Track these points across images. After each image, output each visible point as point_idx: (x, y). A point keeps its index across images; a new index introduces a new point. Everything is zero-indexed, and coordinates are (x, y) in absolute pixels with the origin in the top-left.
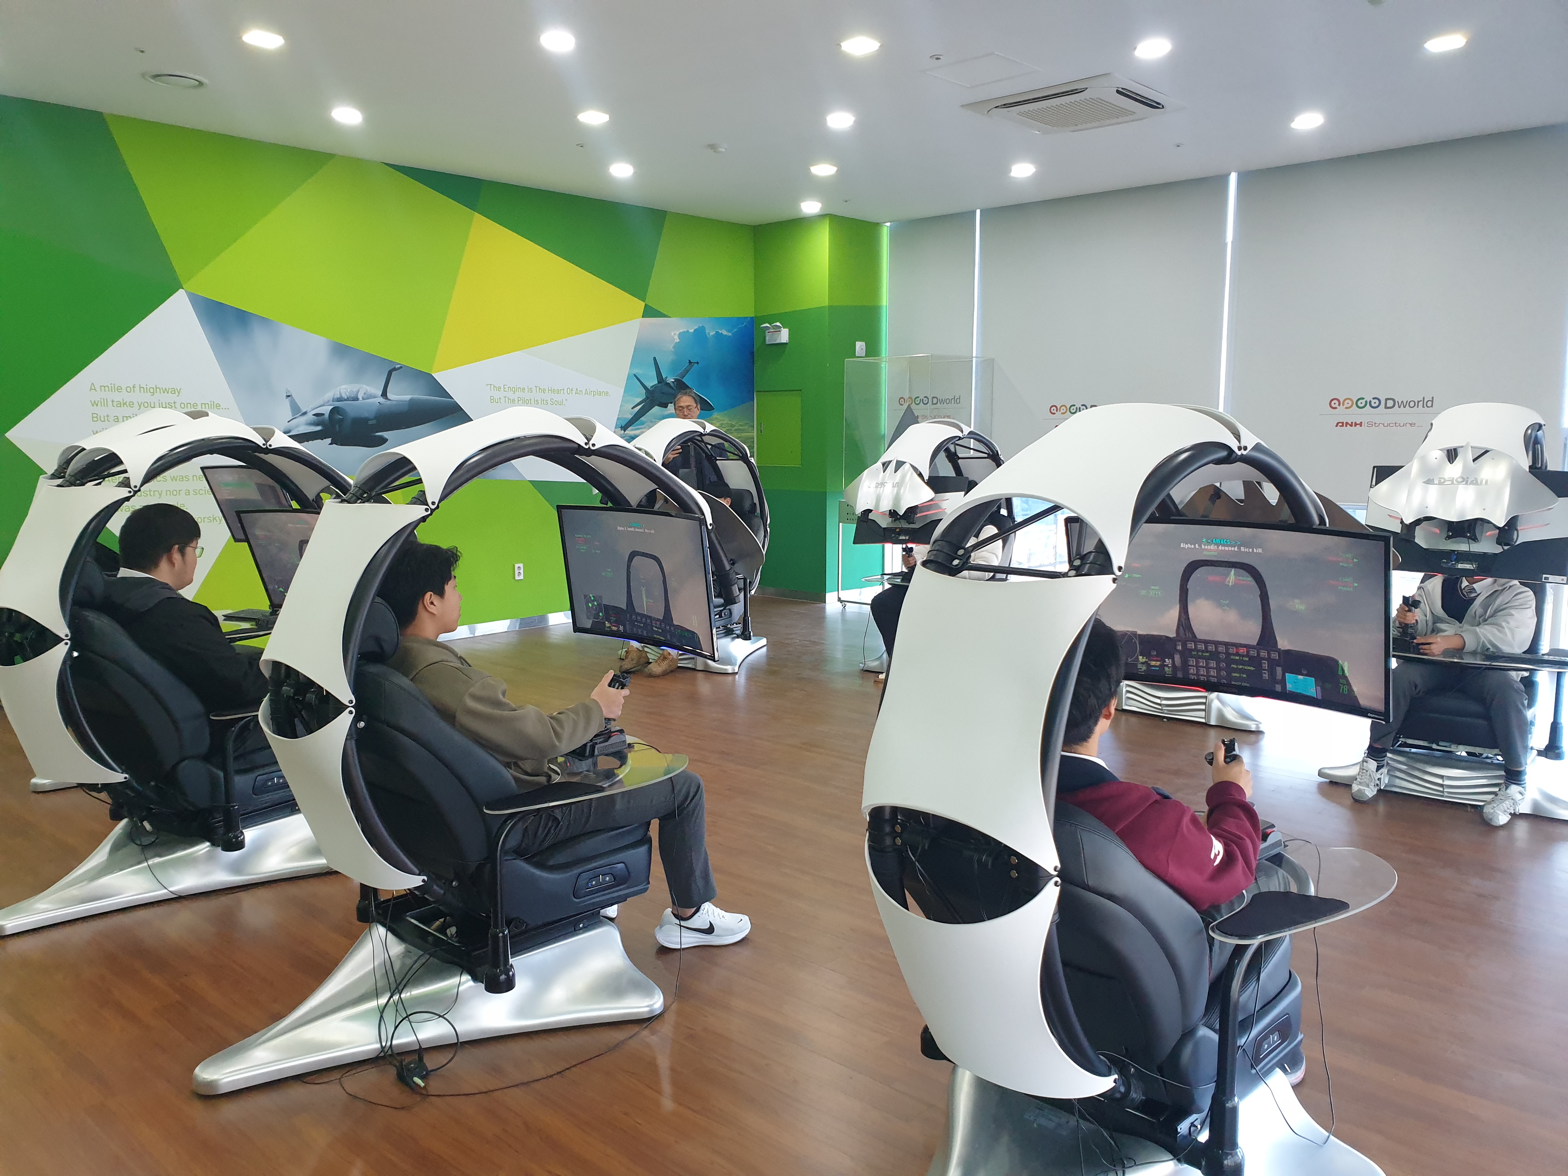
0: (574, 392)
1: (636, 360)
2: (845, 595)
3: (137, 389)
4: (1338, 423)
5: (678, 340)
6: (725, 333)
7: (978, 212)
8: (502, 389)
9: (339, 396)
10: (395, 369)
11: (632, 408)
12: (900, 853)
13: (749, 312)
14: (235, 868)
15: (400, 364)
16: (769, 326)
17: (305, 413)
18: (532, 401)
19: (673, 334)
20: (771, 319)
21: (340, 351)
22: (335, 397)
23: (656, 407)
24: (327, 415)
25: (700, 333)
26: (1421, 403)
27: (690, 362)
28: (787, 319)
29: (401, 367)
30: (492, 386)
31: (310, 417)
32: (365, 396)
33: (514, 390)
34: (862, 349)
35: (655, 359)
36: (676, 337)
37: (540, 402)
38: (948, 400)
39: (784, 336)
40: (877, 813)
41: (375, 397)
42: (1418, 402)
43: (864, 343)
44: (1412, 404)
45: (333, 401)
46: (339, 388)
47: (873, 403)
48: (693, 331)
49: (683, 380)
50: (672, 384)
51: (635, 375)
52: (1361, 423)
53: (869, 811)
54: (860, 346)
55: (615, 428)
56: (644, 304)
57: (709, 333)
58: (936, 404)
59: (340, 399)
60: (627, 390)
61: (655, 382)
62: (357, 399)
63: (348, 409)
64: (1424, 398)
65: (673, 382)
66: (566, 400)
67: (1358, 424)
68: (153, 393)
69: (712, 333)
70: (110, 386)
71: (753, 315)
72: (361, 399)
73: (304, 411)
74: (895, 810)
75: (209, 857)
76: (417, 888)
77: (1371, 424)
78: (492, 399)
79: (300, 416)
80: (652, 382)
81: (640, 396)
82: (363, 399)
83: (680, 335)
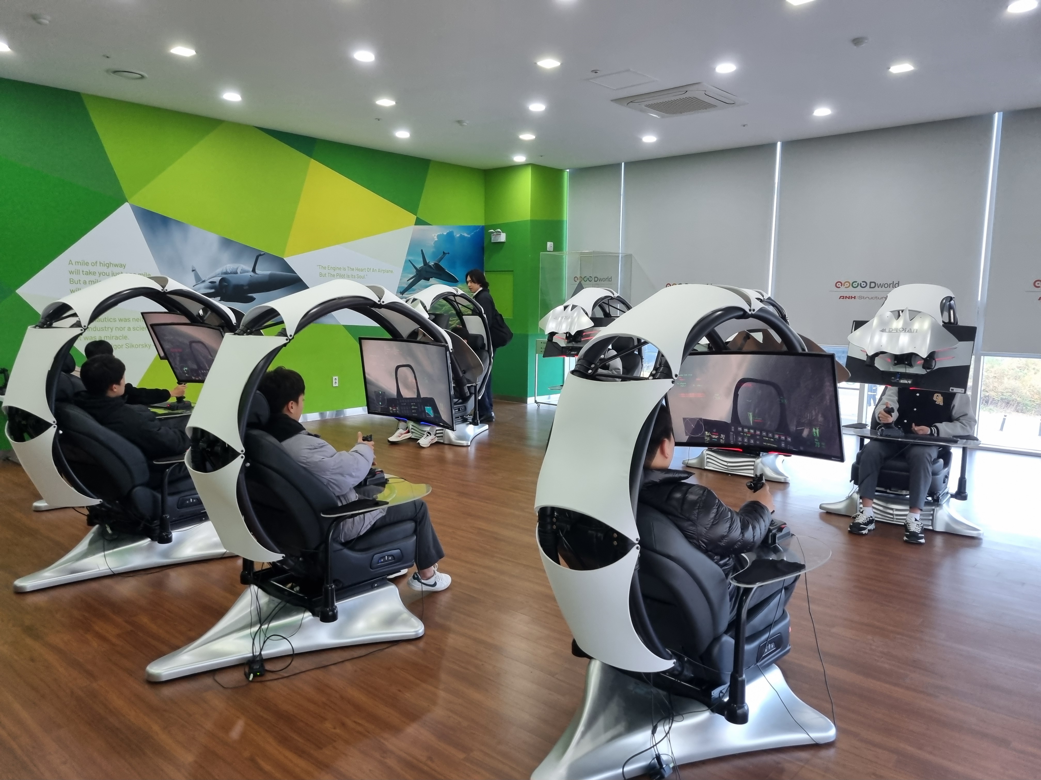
0: (372, 270)
1: (410, 252)
2: (539, 399)
3: (98, 264)
4: (841, 297)
5: (436, 239)
6: (466, 235)
7: (623, 163)
8: (327, 268)
9: (225, 271)
10: (260, 255)
11: (407, 281)
12: (555, 533)
13: (481, 223)
14: (165, 554)
15: (263, 252)
16: (493, 231)
17: (204, 281)
18: (346, 276)
19: (433, 235)
20: (495, 227)
21: (227, 243)
22: (223, 271)
23: (422, 280)
24: (218, 283)
25: (450, 235)
26: (891, 285)
27: (444, 253)
28: (505, 227)
29: (264, 254)
30: (321, 266)
31: (207, 283)
32: (242, 272)
33: (334, 269)
34: (551, 246)
35: (422, 250)
36: (436, 237)
37: (350, 276)
38: (604, 279)
39: (503, 238)
40: (543, 510)
41: (248, 272)
42: (890, 284)
43: (552, 243)
44: (886, 285)
45: (222, 274)
46: (226, 266)
47: (558, 279)
48: (445, 234)
49: (439, 264)
50: (432, 266)
51: (409, 261)
52: (855, 296)
53: (538, 510)
54: (550, 245)
55: (397, 293)
56: (416, 216)
57: (456, 235)
58: (597, 281)
59: (226, 273)
60: (405, 269)
61: (422, 265)
62: (236, 273)
63: (230, 279)
64: (893, 282)
65: (433, 265)
66: (367, 275)
67: (853, 298)
68: (108, 266)
69: (458, 235)
70: (81, 262)
71: (484, 225)
72: (239, 273)
73: (203, 280)
74: (553, 509)
75: (149, 548)
76: (279, 561)
77: (861, 298)
78: (321, 275)
79: (201, 283)
80: (420, 265)
81: (413, 273)
82: (241, 273)
83: (438, 236)
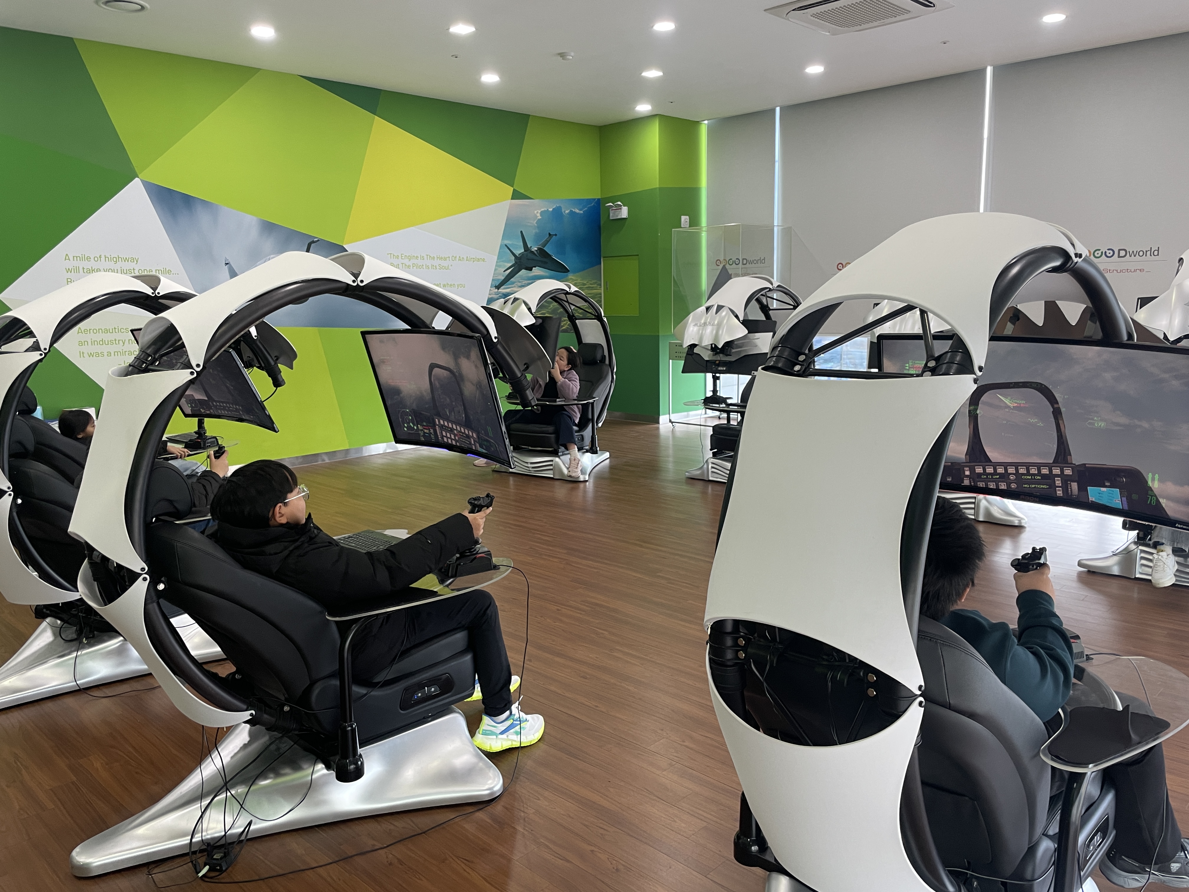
0: (457, 259)
1: (506, 234)
2: (674, 417)
3: (103, 258)
5: (540, 217)
6: (577, 211)
7: (778, 109)
8: (400, 256)
10: (313, 242)
11: (504, 271)
12: (743, 667)
13: (596, 195)
15: (317, 238)
16: (612, 205)
18: (424, 267)
19: (536, 212)
20: (613, 199)
21: (269, 228)
23: (523, 270)
25: (557, 212)
26: (1149, 253)
27: (550, 234)
28: (627, 199)
30: (392, 255)
33: (410, 258)
34: (686, 222)
35: (521, 232)
36: (538, 215)
37: (430, 267)
39: (624, 212)
40: (719, 626)
42: (1146, 251)
43: (688, 217)
44: (1141, 254)
47: (695, 265)
48: (551, 210)
49: (544, 249)
51: (506, 245)
53: (711, 624)
55: (491, 287)
56: (512, 189)
57: (565, 212)
58: (746, 264)
60: (500, 256)
61: (522, 251)
64: (1151, 248)
65: (536, 250)
66: (451, 265)
70: (81, 257)
71: (600, 197)
74: (739, 623)
80: (519, 251)
81: (511, 261)
83: (542, 213)
